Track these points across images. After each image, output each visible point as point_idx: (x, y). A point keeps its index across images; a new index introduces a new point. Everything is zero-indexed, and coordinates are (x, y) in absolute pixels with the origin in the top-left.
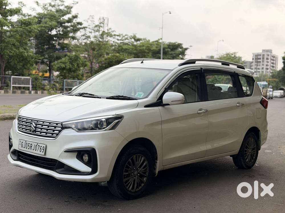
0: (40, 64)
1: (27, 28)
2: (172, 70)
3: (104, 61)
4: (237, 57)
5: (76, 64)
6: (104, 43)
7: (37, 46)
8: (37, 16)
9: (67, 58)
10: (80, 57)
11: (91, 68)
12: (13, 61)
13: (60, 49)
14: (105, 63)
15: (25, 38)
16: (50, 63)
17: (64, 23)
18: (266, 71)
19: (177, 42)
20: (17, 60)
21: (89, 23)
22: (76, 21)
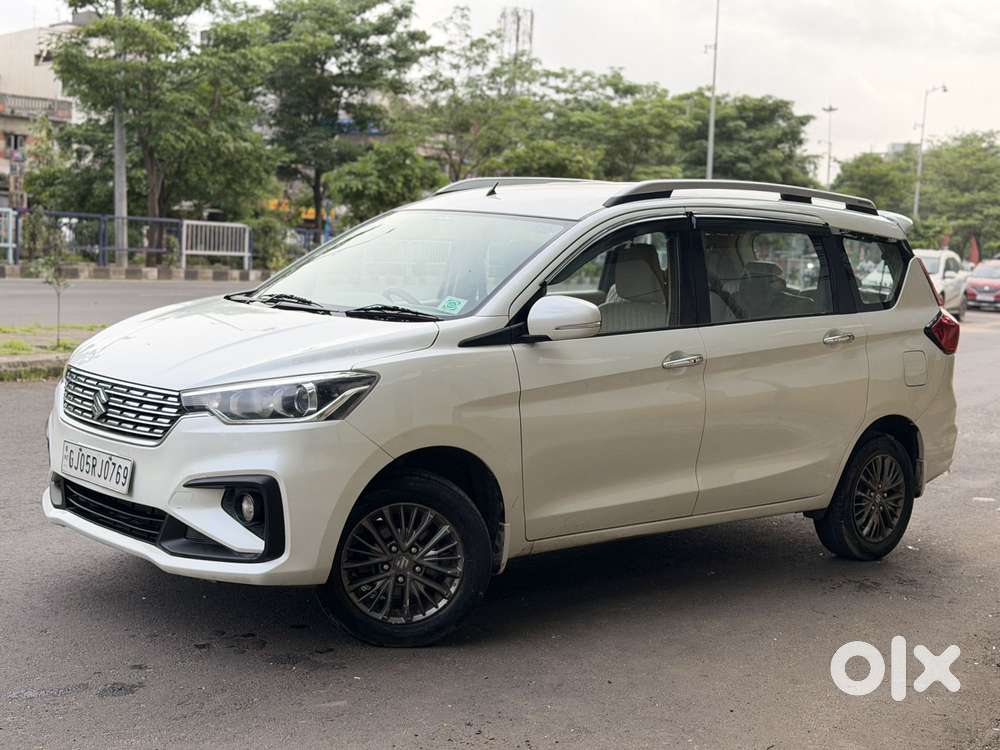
1: (233, 55)
2: (577, 221)
5: (401, 179)
8: (275, 12)
9: (370, 159)
10: (415, 154)
12: (194, 170)
15: (228, 89)
16: (318, 174)
17: (366, 35)
20: (204, 165)
21: (451, 35)
22: (406, 26)
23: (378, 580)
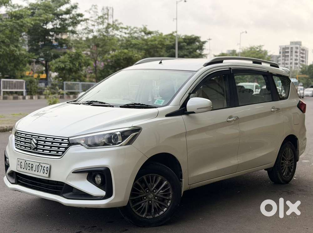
0: (34, 64)
1: (18, 21)
2: (196, 71)
3: (110, 59)
4: (262, 51)
5: (78, 63)
6: (109, 38)
7: (30, 43)
8: (29, 7)
9: (66, 57)
10: (82, 55)
11: (96, 67)
12: (2, 61)
13: (57, 46)
14: (112, 62)
15: (16, 33)
16: (47, 62)
17: (62, 15)
18: (295, 67)
19: (193, 35)
20: (7, 60)
21: (92, 15)
22: (75, 12)
23: (142, 203)
